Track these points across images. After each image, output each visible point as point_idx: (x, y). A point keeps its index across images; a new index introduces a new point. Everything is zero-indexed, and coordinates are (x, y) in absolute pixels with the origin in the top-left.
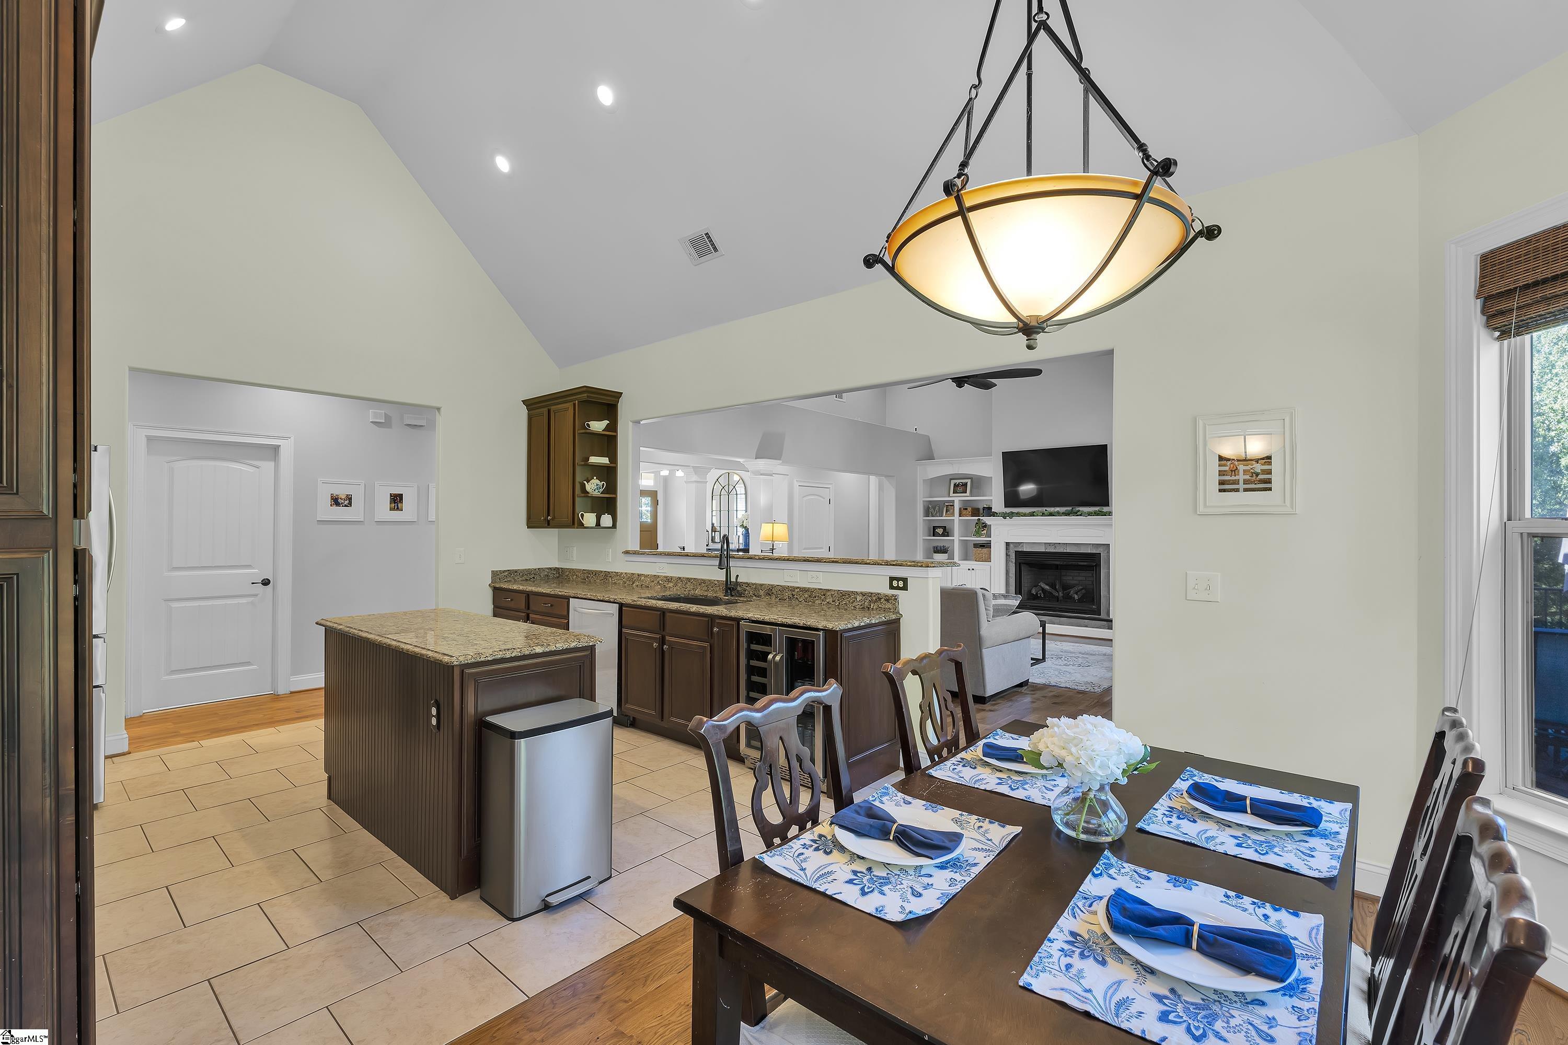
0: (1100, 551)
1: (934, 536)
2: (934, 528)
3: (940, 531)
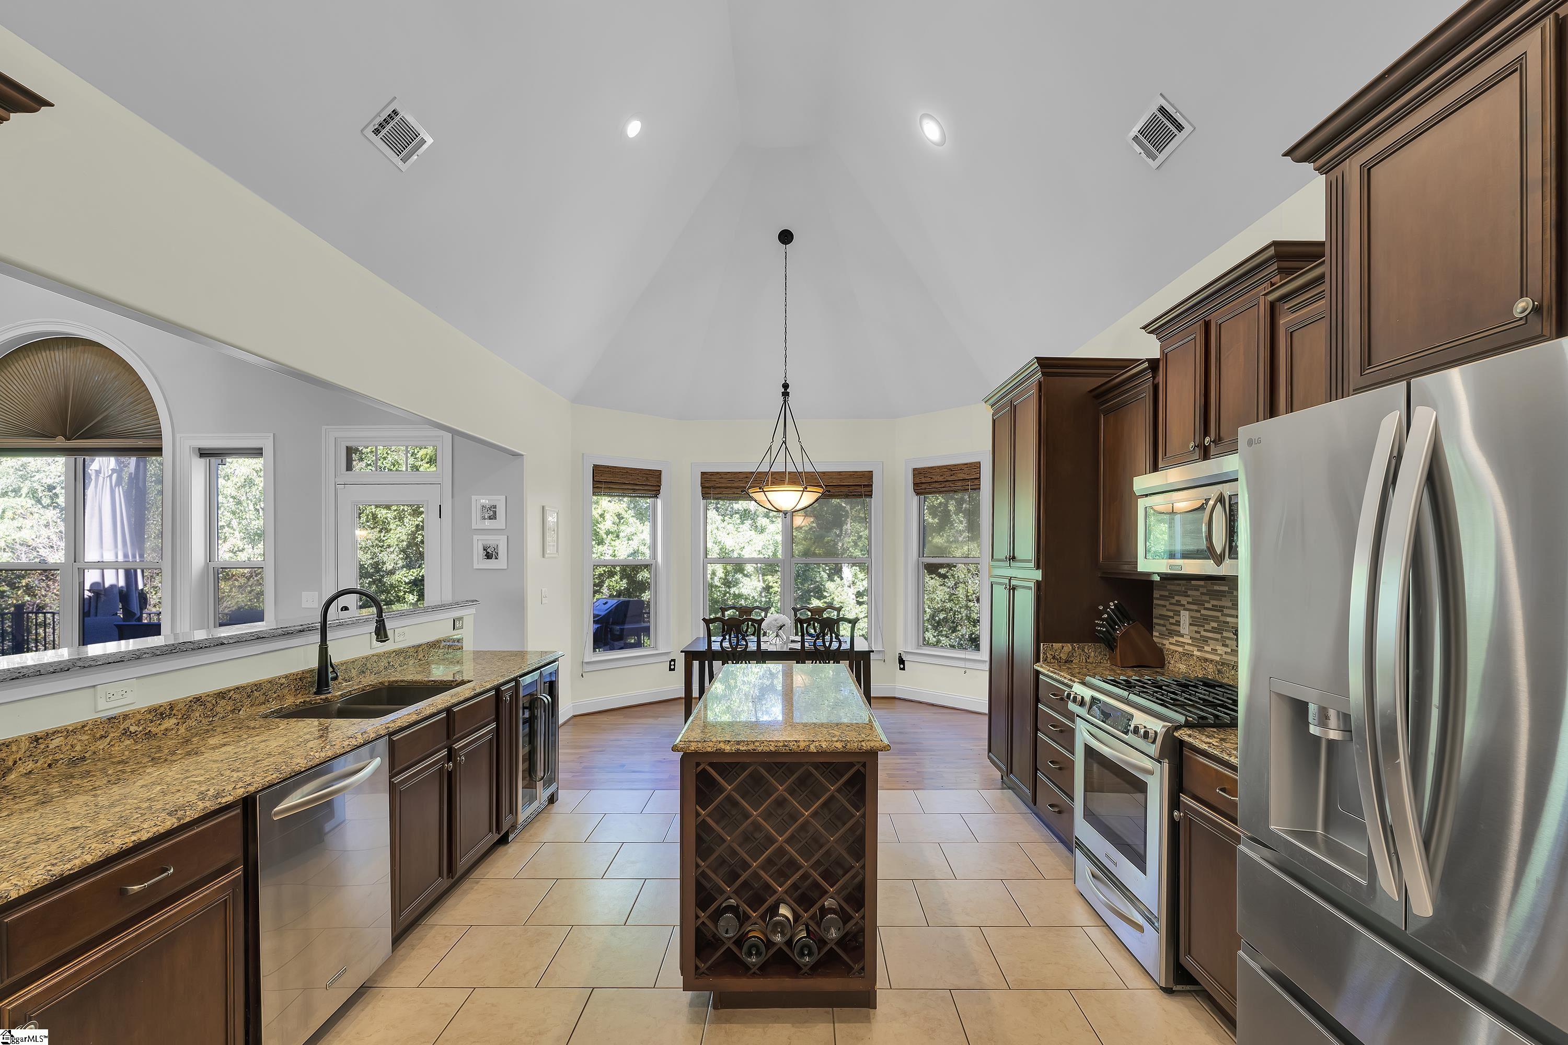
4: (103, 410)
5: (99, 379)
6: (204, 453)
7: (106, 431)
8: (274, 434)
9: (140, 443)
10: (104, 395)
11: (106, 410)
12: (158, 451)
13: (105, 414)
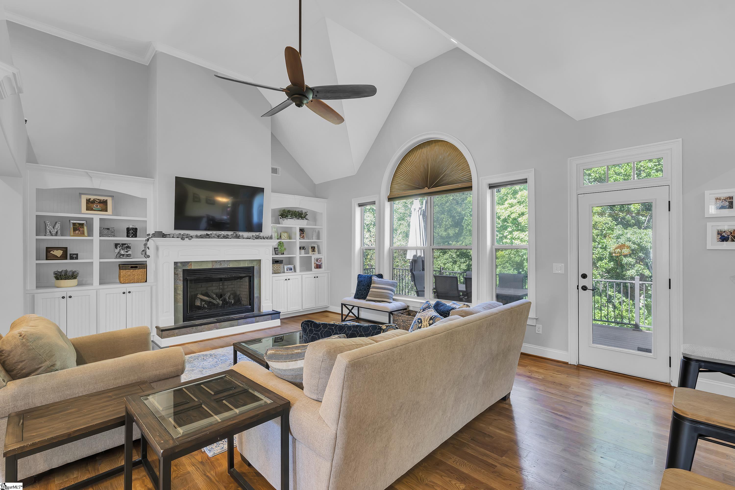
0: (254, 265)
1: (47, 259)
2: (48, 250)
3: (59, 253)
4: (443, 172)
5: (442, 157)
6: (491, 187)
7: (444, 182)
8: (535, 169)
9: (460, 185)
10: (444, 165)
11: (445, 171)
12: (470, 188)
13: (444, 173)
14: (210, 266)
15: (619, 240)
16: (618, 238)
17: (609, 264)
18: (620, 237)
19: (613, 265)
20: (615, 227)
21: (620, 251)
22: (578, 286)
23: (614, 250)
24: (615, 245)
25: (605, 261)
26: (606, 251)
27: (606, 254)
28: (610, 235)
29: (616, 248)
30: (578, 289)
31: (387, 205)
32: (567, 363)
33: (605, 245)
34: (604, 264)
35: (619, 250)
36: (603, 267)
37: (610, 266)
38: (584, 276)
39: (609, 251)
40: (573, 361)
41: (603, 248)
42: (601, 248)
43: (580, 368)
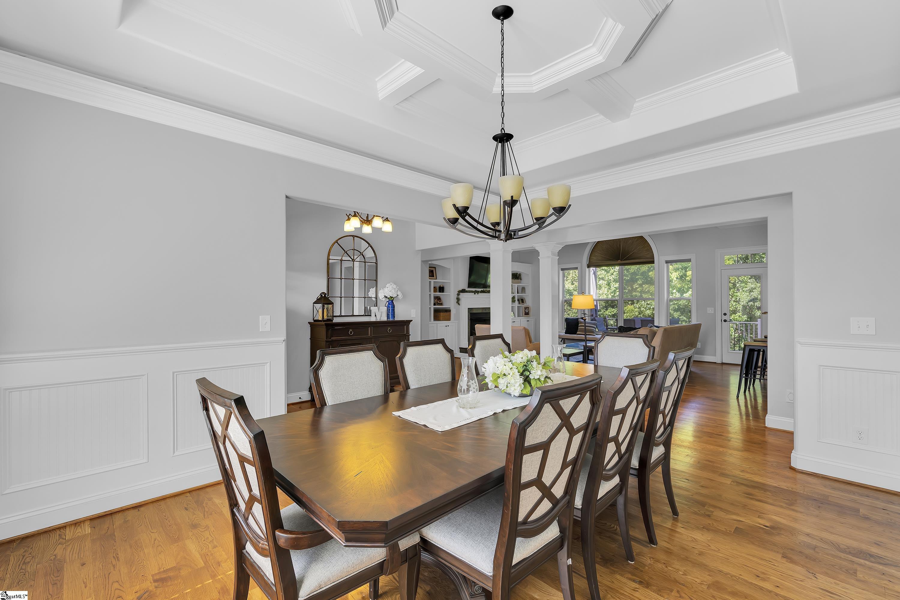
6: (667, 262)
12: (652, 262)
14: (480, 311)
15: (752, 293)
16: (750, 292)
17: (743, 317)
18: (753, 290)
19: (746, 318)
20: (749, 281)
21: (753, 304)
22: (722, 320)
23: (747, 303)
24: (748, 298)
25: (739, 314)
26: (739, 305)
27: (740, 307)
28: (743, 288)
29: (749, 301)
30: (721, 321)
31: (587, 269)
32: (716, 363)
33: (738, 298)
34: (737, 317)
35: (751, 303)
36: (736, 320)
37: (744, 319)
38: (725, 314)
39: (743, 304)
40: (719, 361)
41: (736, 302)
42: (734, 301)
43: (723, 364)
